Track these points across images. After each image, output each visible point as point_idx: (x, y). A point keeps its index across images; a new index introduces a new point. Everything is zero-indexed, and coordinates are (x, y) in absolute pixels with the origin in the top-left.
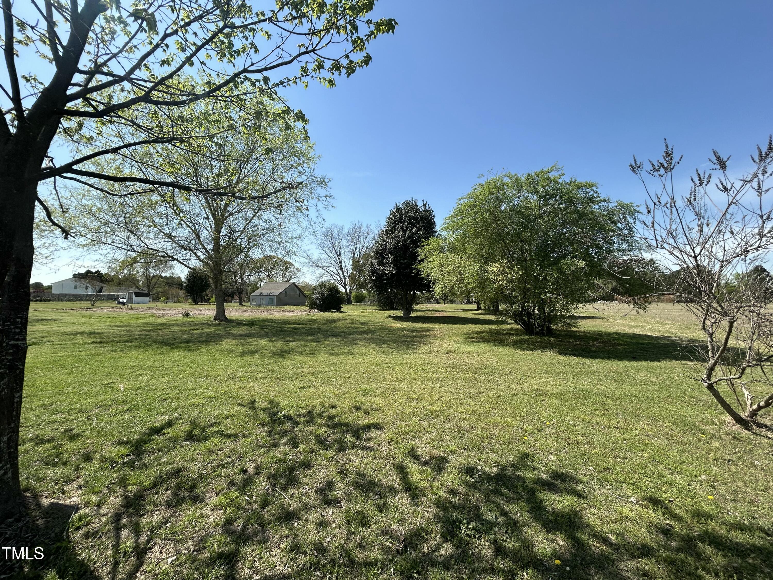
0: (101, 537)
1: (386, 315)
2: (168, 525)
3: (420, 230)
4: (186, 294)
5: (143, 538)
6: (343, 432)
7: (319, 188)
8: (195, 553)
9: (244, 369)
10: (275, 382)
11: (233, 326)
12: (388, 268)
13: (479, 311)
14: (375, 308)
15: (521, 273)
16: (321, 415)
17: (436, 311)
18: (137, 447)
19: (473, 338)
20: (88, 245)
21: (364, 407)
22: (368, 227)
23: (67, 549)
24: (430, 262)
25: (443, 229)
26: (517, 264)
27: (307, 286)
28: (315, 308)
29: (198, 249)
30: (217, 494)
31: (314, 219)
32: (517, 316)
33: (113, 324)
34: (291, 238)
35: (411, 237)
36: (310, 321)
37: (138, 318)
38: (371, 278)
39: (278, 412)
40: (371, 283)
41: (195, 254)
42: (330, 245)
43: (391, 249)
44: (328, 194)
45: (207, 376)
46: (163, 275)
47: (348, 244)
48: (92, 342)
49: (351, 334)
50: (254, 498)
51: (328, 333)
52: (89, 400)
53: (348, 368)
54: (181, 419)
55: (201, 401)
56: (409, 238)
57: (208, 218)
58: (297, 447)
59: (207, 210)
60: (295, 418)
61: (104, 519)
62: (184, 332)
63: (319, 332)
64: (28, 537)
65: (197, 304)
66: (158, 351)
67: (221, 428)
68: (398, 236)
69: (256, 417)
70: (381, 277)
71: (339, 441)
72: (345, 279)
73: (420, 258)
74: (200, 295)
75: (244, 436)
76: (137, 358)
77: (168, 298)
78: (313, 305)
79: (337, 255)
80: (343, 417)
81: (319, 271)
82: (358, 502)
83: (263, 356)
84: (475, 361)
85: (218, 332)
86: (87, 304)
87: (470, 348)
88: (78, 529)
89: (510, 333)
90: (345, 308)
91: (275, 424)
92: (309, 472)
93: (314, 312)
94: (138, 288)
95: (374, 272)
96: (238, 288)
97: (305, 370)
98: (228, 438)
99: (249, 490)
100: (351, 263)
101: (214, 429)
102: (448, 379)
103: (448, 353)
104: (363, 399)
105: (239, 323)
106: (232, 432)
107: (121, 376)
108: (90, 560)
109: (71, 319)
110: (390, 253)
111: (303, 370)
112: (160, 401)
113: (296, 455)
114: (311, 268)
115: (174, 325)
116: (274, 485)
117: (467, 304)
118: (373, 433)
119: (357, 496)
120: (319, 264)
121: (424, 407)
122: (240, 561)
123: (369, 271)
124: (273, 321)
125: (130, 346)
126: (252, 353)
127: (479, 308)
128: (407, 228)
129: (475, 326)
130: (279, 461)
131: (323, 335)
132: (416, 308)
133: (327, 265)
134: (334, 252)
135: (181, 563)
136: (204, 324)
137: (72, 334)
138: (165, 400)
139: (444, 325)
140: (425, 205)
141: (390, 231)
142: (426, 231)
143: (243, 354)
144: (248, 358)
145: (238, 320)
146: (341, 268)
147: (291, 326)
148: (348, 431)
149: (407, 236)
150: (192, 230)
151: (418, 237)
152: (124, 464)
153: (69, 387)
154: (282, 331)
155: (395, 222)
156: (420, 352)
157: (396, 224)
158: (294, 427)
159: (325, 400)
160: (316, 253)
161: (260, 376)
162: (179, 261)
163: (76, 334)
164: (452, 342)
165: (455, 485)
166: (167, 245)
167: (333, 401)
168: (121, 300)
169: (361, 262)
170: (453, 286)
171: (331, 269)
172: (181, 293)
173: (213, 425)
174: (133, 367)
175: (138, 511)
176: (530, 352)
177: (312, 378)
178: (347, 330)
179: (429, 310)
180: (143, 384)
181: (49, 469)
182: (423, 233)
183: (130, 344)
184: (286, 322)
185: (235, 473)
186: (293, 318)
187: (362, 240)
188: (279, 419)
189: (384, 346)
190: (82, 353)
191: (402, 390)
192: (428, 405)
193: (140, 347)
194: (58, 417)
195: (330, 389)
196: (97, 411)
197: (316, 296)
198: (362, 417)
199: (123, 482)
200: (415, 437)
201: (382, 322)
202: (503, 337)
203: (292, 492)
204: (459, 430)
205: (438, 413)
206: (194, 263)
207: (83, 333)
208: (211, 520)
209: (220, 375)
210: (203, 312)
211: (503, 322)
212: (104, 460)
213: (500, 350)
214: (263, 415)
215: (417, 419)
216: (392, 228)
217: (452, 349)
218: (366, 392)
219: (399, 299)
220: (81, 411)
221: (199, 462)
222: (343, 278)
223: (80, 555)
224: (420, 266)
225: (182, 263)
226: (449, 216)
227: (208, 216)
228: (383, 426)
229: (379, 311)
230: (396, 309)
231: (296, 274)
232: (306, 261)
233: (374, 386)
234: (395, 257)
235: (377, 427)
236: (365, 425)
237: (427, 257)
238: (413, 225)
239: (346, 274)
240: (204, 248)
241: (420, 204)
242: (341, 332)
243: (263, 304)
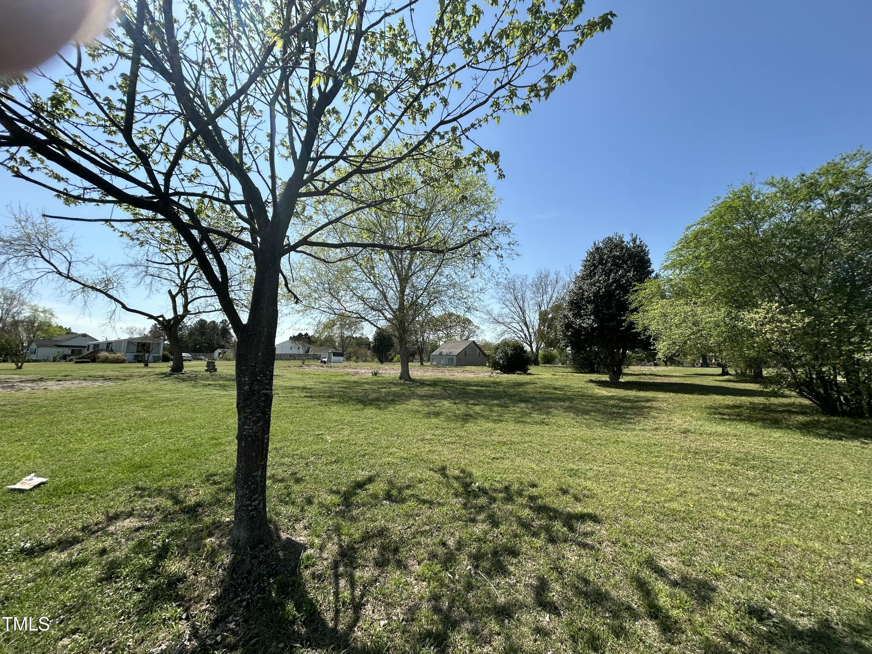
0: (324, 580)
1: (585, 379)
2: (378, 584)
3: (629, 271)
4: (373, 354)
5: (358, 592)
6: (551, 518)
7: (501, 235)
8: (404, 623)
9: (432, 432)
10: (465, 449)
11: (417, 386)
12: (587, 321)
13: (726, 377)
14: (569, 370)
15: (807, 320)
16: (520, 494)
17: (657, 375)
18: (345, 499)
19: (724, 414)
20: (302, 311)
21: (572, 491)
22: (557, 274)
23: (300, 585)
24: (647, 311)
25: (666, 268)
26: (799, 308)
27: (487, 345)
28: (497, 369)
29: (385, 309)
30: (419, 564)
31: (497, 270)
32: (802, 384)
33: (318, 380)
34: (473, 292)
35: (616, 281)
36: (494, 383)
37: (336, 376)
38: (564, 333)
39: (471, 483)
40: (564, 340)
41: (383, 314)
42: (512, 298)
43: (590, 297)
44: (511, 240)
45: (398, 436)
46: (354, 336)
47: (532, 296)
48: (305, 396)
49: (543, 401)
50: (457, 577)
51: (516, 398)
52: (306, 448)
53: (546, 441)
54: (379, 476)
55: (395, 461)
56: (613, 282)
57: (394, 279)
58: (497, 527)
59: (393, 271)
60: (490, 492)
61: (325, 563)
62: (374, 390)
63: (505, 396)
64: (273, 565)
65: (382, 363)
66: (354, 407)
67: (416, 492)
68: (599, 281)
69: (449, 486)
70: (577, 332)
71: (548, 529)
72: (530, 336)
73: (632, 307)
74: (385, 355)
75: (439, 504)
76: (338, 413)
77: (358, 358)
78: (496, 366)
79: (521, 308)
80: (547, 500)
81: (500, 328)
82: (582, 615)
83: (448, 419)
84: (733, 446)
85: (404, 391)
86: (299, 363)
87: (721, 428)
88: (306, 567)
89: (790, 409)
90: (532, 369)
91: (469, 495)
92: (515, 561)
93: (497, 373)
94: (335, 348)
95: (568, 326)
96: (419, 347)
97: (495, 438)
98: (424, 504)
99: (451, 567)
100: (537, 317)
101: (409, 492)
102: (690, 468)
103: (685, 432)
104: (570, 480)
105: (422, 383)
106: (426, 497)
107: (328, 429)
108: (318, 601)
109: (290, 376)
110: (589, 302)
111: (493, 438)
112: (360, 456)
113: (497, 536)
114: (491, 325)
115: (365, 383)
116: (476, 567)
117: (702, 366)
118: (588, 526)
119: (580, 606)
120: (500, 320)
121: (658, 503)
122: (449, 647)
123: (561, 326)
124: (454, 382)
125: (333, 402)
126: (437, 414)
127: (725, 373)
128: (611, 271)
129: (724, 397)
130: (479, 540)
131: (511, 399)
132: (626, 371)
133: (509, 320)
134: (516, 305)
135: (392, 630)
136: (391, 383)
137: (291, 388)
138: (364, 456)
139: (672, 394)
140: (634, 240)
141: (587, 276)
142: (638, 272)
143: (428, 415)
144: (434, 420)
145: (421, 380)
146: (526, 324)
147: (474, 388)
148: (556, 518)
149: (611, 281)
150: (380, 291)
151: (627, 280)
152: (337, 512)
153: (292, 434)
154: (465, 393)
155: (594, 265)
156: (640, 428)
157: (596, 267)
158: (491, 503)
159: (523, 476)
160: (497, 308)
161: (448, 440)
162: (369, 322)
163: (293, 388)
164: (689, 418)
165: (732, 627)
166: (359, 307)
167: (533, 478)
168: (323, 360)
169: (550, 316)
170: (685, 343)
171: (514, 325)
172: (369, 352)
173: (408, 487)
174: (336, 421)
175: (352, 562)
176: (837, 442)
177: (504, 449)
178: (538, 396)
179: (645, 375)
180: (345, 438)
181: (282, 505)
182: (633, 275)
183: (332, 400)
184: (468, 384)
185: (434, 544)
186: (476, 380)
187: (549, 289)
188: (474, 491)
189: (587, 417)
190: (299, 406)
191: (623, 476)
192: (665, 501)
193: (339, 402)
194: (286, 460)
195: (526, 462)
196: (312, 459)
197: (498, 356)
198: (573, 504)
199: (338, 530)
200: (652, 543)
201: (582, 388)
202: (779, 416)
203: (498, 581)
204: (724, 545)
205: (683, 515)
206: (382, 323)
207: (298, 388)
208: (416, 590)
209: (409, 435)
210: (388, 372)
211: (775, 394)
212: (321, 505)
213: (777, 434)
214: (456, 485)
215: (651, 518)
216: (591, 271)
217: (692, 428)
218: (573, 473)
219: (602, 360)
220: (302, 457)
221: (399, 525)
222: (527, 335)
223: (309, 593)
224: (633, 317)
225: (372, 324)
226: (673, 249)
227: (393, 276)
228: (602, 520)
229: (575, 374)
230: (598, 372)
231: (475, 332)
232: (486, 317)
233: (583, 466)
234: (595, 308)
235: (595, 519)
236: (577, 514)
237: (642, 306)
238: (620, 266)
239: (531, 330)
240: (391, 308)
241: (627, 239)
242: (531, 398)
243: (442, 364)
